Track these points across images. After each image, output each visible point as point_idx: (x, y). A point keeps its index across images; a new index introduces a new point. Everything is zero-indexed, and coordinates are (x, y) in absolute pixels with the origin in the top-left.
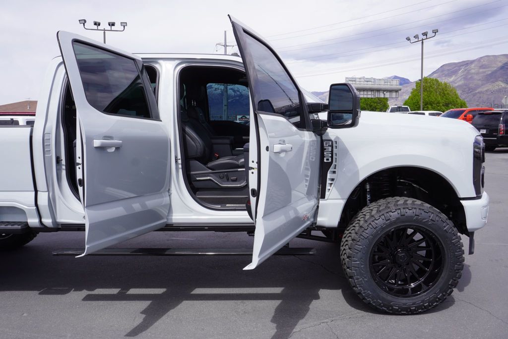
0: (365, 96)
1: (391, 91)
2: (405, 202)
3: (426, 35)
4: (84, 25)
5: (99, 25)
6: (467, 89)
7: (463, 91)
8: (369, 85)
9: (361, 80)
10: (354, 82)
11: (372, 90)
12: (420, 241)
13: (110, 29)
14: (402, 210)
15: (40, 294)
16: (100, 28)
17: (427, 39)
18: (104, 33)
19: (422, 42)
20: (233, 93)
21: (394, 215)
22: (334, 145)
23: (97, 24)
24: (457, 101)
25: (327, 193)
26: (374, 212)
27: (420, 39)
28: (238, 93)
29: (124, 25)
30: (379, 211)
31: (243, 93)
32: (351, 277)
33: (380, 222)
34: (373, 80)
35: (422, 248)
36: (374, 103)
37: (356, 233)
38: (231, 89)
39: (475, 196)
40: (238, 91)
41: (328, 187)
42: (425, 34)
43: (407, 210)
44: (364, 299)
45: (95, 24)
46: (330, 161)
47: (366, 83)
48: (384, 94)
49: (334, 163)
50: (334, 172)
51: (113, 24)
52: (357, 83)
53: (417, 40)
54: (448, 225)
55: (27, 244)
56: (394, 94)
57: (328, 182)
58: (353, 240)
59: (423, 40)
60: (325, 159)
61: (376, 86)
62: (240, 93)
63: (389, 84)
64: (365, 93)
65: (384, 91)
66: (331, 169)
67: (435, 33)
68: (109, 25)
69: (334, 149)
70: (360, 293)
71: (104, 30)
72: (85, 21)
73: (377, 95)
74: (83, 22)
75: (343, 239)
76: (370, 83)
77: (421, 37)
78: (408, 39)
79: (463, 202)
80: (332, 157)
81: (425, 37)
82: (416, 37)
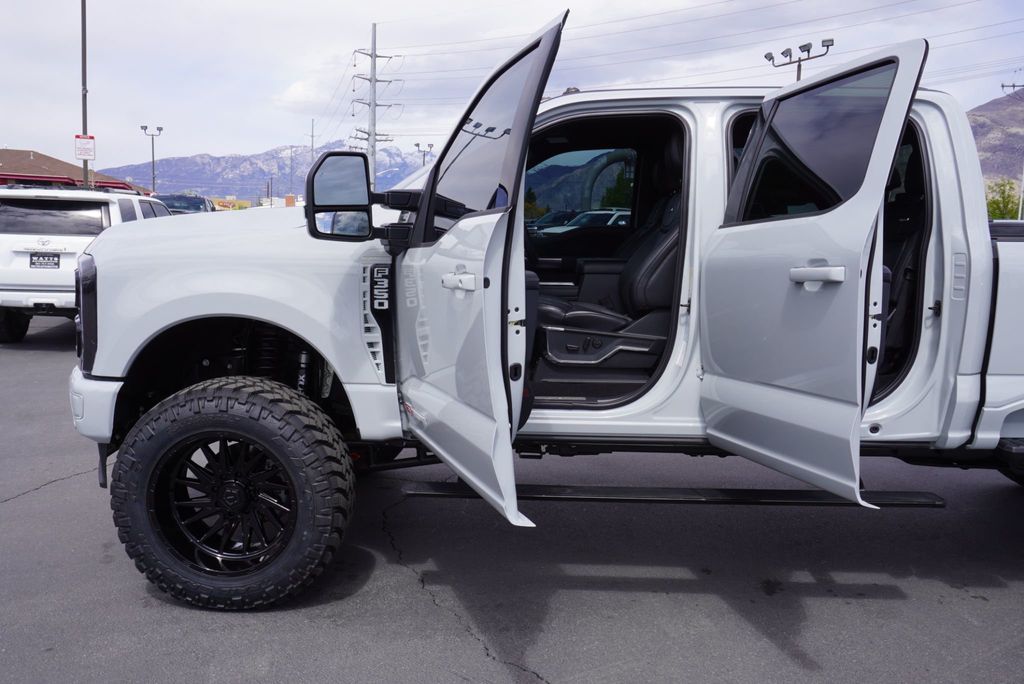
3: (809, 52)
17: (809, 58)
19: (799, 66)
20: (388, 159)
28: (399, 160)
31: (408, 161)
38: (384, 150)
40: (398, 155)
42: (806, 48)
53: (787, 60)
59: (800, 60)
62: (403, 160)
67: (828, 47)
77: (797, 54)
78: (769, 57)
81: (804, 55)
82: (787, 53)
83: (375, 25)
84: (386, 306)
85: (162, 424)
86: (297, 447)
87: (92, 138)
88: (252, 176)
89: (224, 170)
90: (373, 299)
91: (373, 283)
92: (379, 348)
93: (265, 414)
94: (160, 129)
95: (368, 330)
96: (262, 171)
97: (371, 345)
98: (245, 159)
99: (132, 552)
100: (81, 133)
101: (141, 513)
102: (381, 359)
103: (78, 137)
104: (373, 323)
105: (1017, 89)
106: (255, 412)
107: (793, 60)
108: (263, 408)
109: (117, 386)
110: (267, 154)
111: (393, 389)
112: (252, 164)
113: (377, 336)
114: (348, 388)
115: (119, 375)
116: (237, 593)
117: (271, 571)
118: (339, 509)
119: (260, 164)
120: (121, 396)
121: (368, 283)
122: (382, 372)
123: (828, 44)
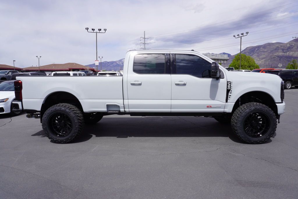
1: (224, 60)
2: (256, 104)
5: (94, 30)
11: (215, 59)
12: (260, 118)
13: (99, 32)
14: (256, 106)
15: (117, 137)
16: (94, 31)
17: (243, 36)
18: (96, 34)
19: (241, 38)
21: (253, 108)
22: (231, 83)
25: (228, 100)
26: (245, 107)
29: (105, 30)
30: (247, 107)
32: (236, 130)
33: (248, 110)
35: (261, 121)
37: (239, 115)
39: (281, 102)
41: (229, 98)
42: (242, 34)
43: (257, 107)
44: (241, 138)
45: (93, 30)
46: (230, 89)
48: (221, 62)
49: (231, 90)
50: (231, 93)
51: (100, 30)
52: (208, 56)
54: (272, 112)
55: (99, 122)
56: (225, 62)
57: (229, 96)
58: (237, 117)
59: (241, 37)
60: (228, 88)
61: (217, 58)
63: (223, 56)
65: (221, 60)
66: (230, 92)
68: (99, 30)
69: (231, 85)
70: (239, 136)
71: (96, 32)
72: (88, 28)
74: (87, 29)
75: (232, 117)
76: (214, 56)
77: (240, 35)
78: (234, 36)
79: (277, 104)
80: (230, 88)
82: (238, 35)
83: (145, 31)
88: (116, 66)
89: (110, 64)
96: (118, 64)
98: (114, 62)
100: (96, 60)
105: (296, 38)
107: (240, 36)
110: (119, 60)
112: (116, 63)
119: (118, 63)
123: (247, 33)
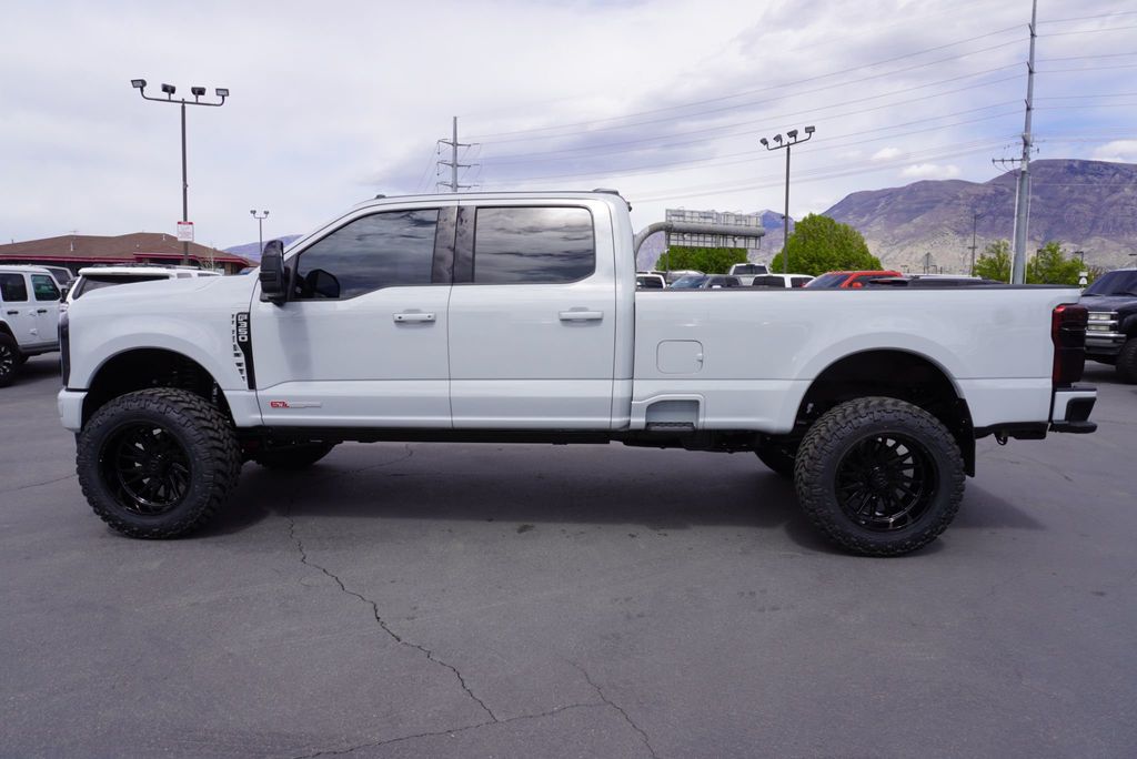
0: (701, 245)
1: (746, 236)
3: (795, 137)
4: (142, 91)
5: (173, 90)
6: (891, 238)
7: (884, 242)
8: (709, 224)
9: (695, 215)
10: (681, 219)
11: (713, 233)
13: (194, 101)
16: (173, 97)
17: (796, 143)
18: (183, 108)
19: (788, 149)
23: (169, 89)
24: (864, 258)
27: (785, 143)
29: (223, 93)
34: (715, 216)
36: (723, 257)
42: (793, 134)
45: (166, 89)
47: (702, 220)
48: (736, 242)
51: (201, 92)
52: (687, 219)
53: (778, 144)
56: (752, 243)
59: (789, 145)
61: (720, 227)
63: (744, 223)
64: (701, 238)
65: (736, 235)
67: (810, 133)
68: (194, 92)
71: (183, 102)
72: (145, 83)
73: (722, 243)
74: (141, 84)
76: (710, 221)
77: (786, 139)
78: (764, 142)
81: (792, 140)
82: (778, 138)
84: (246, 340)
85: (106, 417)
86: (190, 431)
87: (191, 223)
90: (238, 335)
91: (238, 325)
92: (244, 367)
93: (169, 409)
94: (267, 213)
95: (237, 355)
97: (239, 365)
99: (91, 502)
100: (182, 220)
101: (94, 475)
102: (245, 374)
103: (179, 223)
104: (240, 351)
106: (163, 408)
108: (168, 406)
109: (83, 395)
111: (253, 393)
113: (242, 359)
114: (226, 393)
115: (84, 387)
116: (155, 527)
117: (177, 512)
118: (219, 471)
120: (86, 402)
121: (235, 325)
122: (246, 382)
123: (810, 130)
